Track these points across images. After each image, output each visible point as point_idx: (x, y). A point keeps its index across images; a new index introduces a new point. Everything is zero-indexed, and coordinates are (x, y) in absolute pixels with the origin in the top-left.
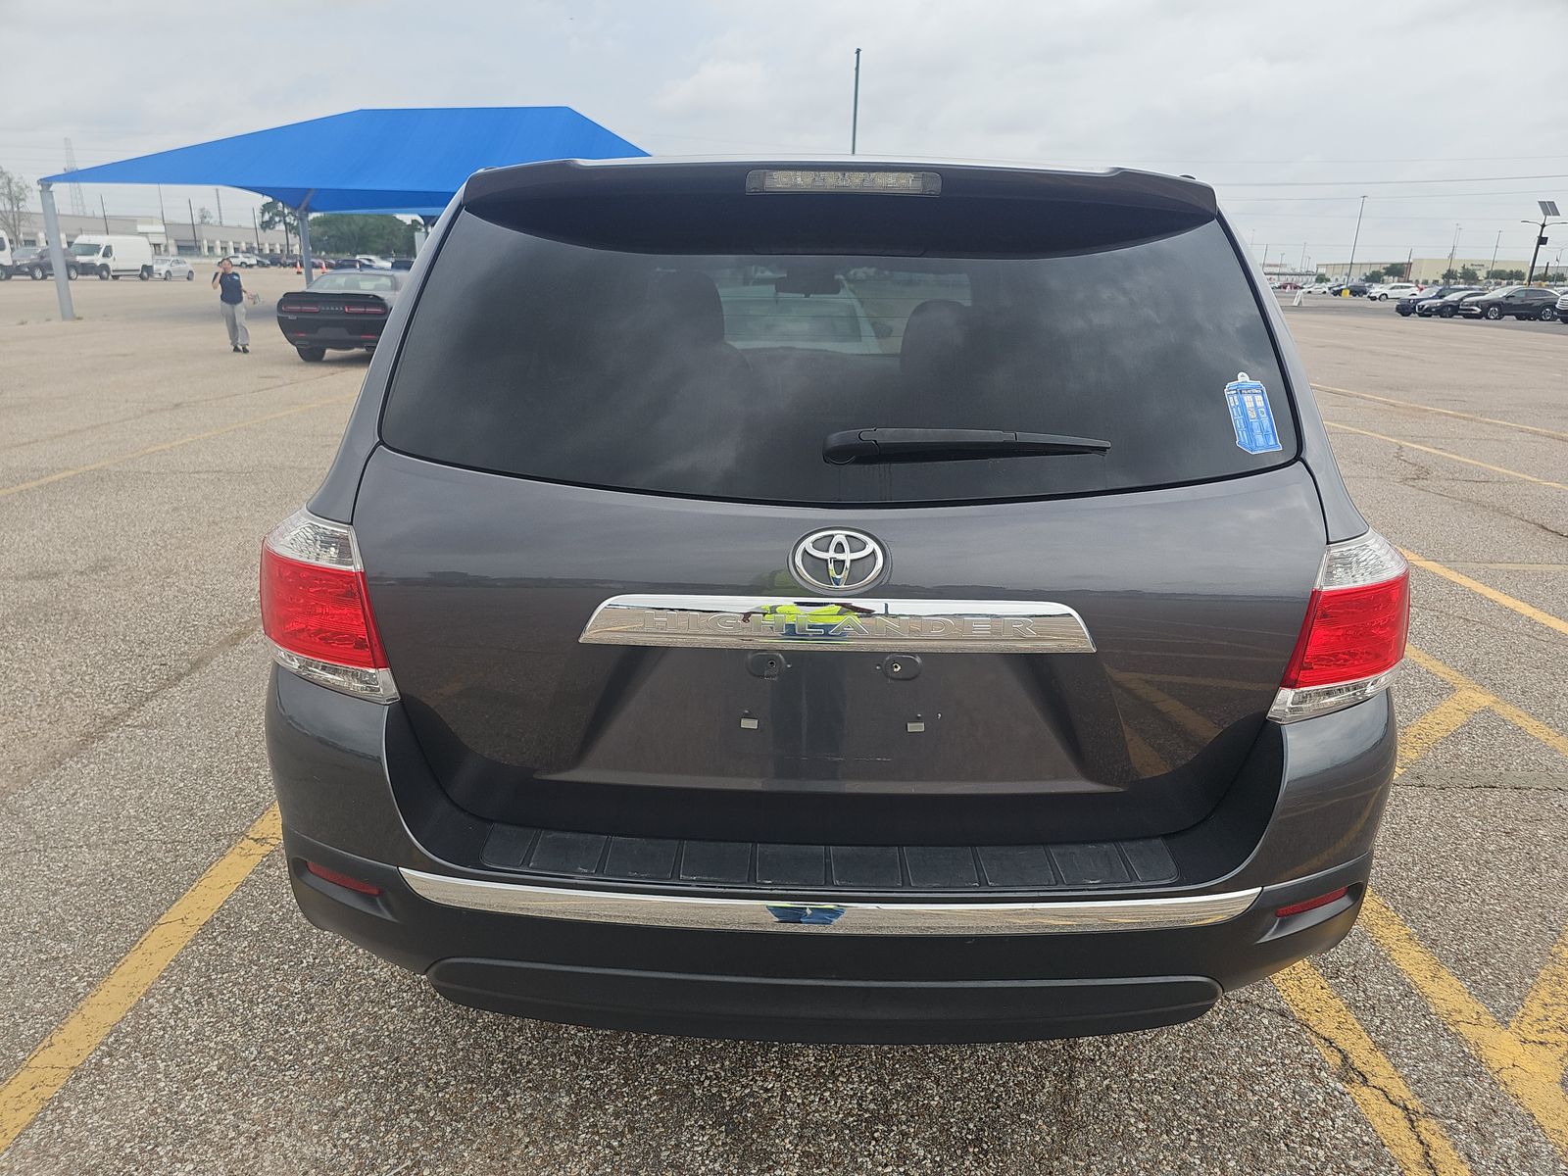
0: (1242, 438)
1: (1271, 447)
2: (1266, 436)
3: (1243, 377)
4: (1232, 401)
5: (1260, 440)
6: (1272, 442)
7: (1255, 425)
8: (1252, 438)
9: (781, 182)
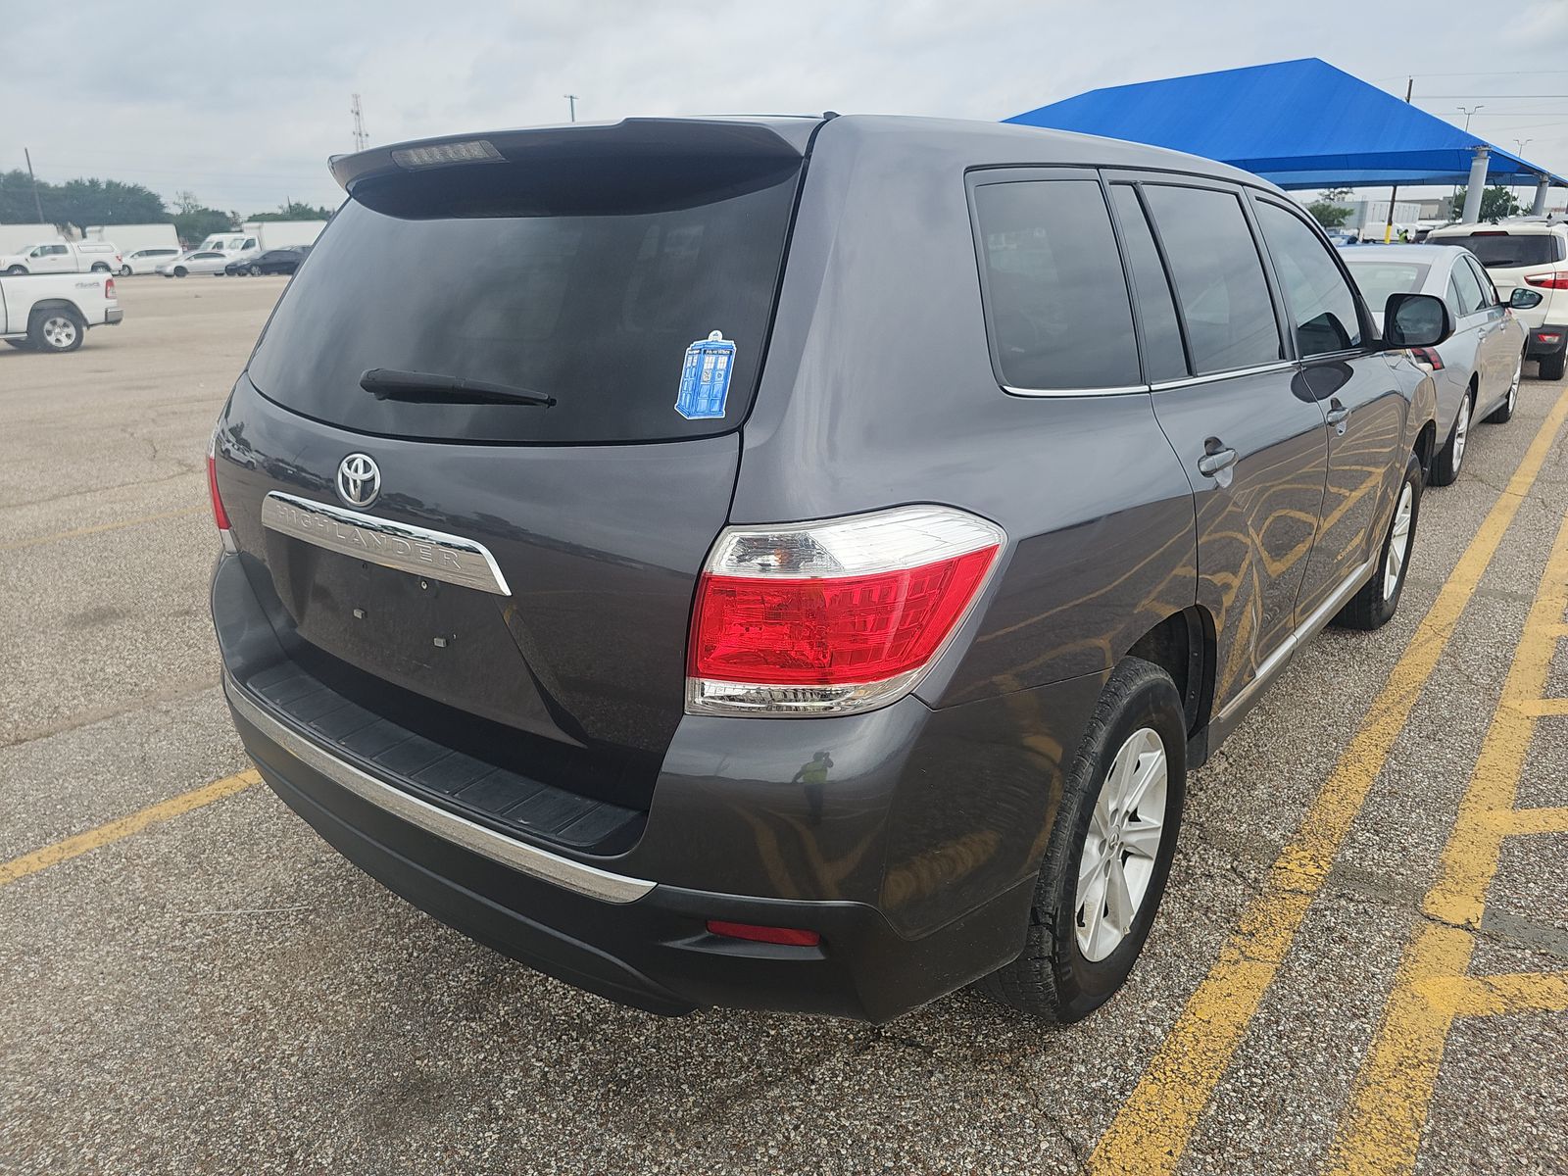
0: (684, 400)
1: (715, 413)
2: (711, 401)
3: (716, 336)
4: (690, 360)
5: (703, 404)
6: (716, 408)
7: (705, 389)
8: (694, 402)
9: (416, 158)
